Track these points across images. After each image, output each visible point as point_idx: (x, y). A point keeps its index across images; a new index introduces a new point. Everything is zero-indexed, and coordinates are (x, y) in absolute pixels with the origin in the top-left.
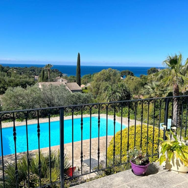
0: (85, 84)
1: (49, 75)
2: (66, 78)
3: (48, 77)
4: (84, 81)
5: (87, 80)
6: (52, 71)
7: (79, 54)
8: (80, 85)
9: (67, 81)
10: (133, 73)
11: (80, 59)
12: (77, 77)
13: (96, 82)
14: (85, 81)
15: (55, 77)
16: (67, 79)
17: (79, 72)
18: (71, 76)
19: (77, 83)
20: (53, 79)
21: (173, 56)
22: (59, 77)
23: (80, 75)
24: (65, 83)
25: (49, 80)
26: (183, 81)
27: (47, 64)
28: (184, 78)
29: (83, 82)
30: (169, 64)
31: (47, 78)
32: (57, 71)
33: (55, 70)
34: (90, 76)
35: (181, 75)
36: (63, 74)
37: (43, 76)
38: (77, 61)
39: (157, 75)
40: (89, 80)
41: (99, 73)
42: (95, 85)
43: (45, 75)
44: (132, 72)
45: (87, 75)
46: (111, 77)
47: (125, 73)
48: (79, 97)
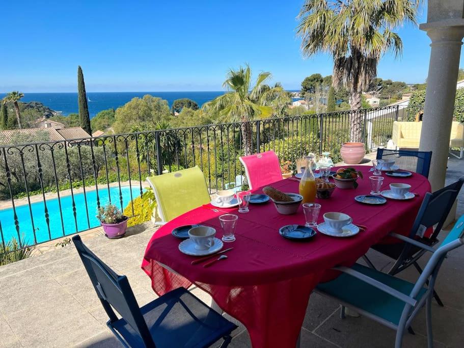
0: (103, 128)
1: (17, 115)
2: (60, 119)
3: (17, 119)
4: (100, 123)
5: (107, 121)
6: (28, 105)
7: (80, 68)
8: (90, 132)
9: (63, 125)
10: (197, 104)
11: (83, 79)
12: (81, 115)
13: (123, 122)
14: (103, 123)
15: (32, 118)
16: (63, 120)
17: (85, 106)
18: (72, 116)
19: (84, 128)
20: (29, 122)
21: (237, 71)
22: (44, 118)
23: (87, 111)
24: (56, 130)
25: (19, 125)
26: (253, 111)
27: (11, 92)
28: (255, 107)
29: (99, 125)
30: (232, 85)
31: (15, 122)
32: (41, 105)
33: (34, 105)
34: (113, 113)
35: (250, 103)
36: (53, 111)
37: (5, 118)
38: (77, 83)
39: (214, 104)
40: (112, 121)
41: (127, 105)
42: (120, 130)
43: (10, 116)
44: (195, 102)
45: (106, 111)
46: (153, 113)
47: (182, 103)
48: (85, 154)
